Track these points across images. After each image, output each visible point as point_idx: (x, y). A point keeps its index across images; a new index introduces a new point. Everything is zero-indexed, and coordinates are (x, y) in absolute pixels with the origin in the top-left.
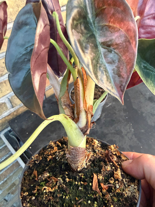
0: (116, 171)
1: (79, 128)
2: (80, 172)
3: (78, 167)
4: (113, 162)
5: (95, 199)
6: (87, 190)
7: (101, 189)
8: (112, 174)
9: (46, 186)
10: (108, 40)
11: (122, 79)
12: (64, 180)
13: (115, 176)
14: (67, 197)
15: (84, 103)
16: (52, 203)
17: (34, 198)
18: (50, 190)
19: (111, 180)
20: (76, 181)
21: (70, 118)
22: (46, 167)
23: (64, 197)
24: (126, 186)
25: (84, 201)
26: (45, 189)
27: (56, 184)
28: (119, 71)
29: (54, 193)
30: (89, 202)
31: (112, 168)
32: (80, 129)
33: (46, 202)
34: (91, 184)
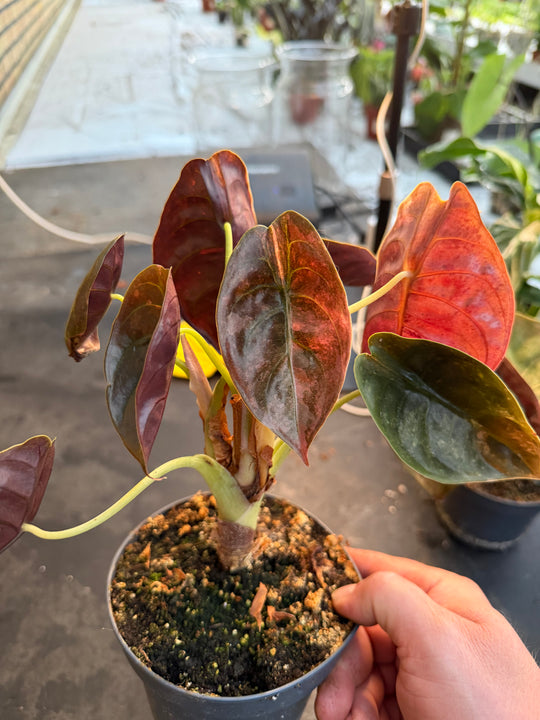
0: (313, 592)
1: (239, 484)
2: (235, 574)
3: (231, 564)
4: (314, 573)
5: (247, 631)
6: (238, 611)
7: (265, 616)
8: (302, 595)
9: (160, 581)
10: (307, 331)
11: (313, 418)
12: (198, 580)
13: (307, 600)
14: (194, 612)
15: (249, 441)
16: (163, 613)
17: (133, 595)
18: (166, 589)
19: (295, 606)
20: (221, 587)
21: (220, 462)
22: (173, 546)
23: (188, 610)
24: (324, 625)
25: (225, 627)
26: (156, 586)
27: (181, 583)
28: (313, 400)
29: (171, 597)
30: (235, 632)
31: (307, 583)
32: (241, 487)
33: (153, 609)
34: (248, 602)
